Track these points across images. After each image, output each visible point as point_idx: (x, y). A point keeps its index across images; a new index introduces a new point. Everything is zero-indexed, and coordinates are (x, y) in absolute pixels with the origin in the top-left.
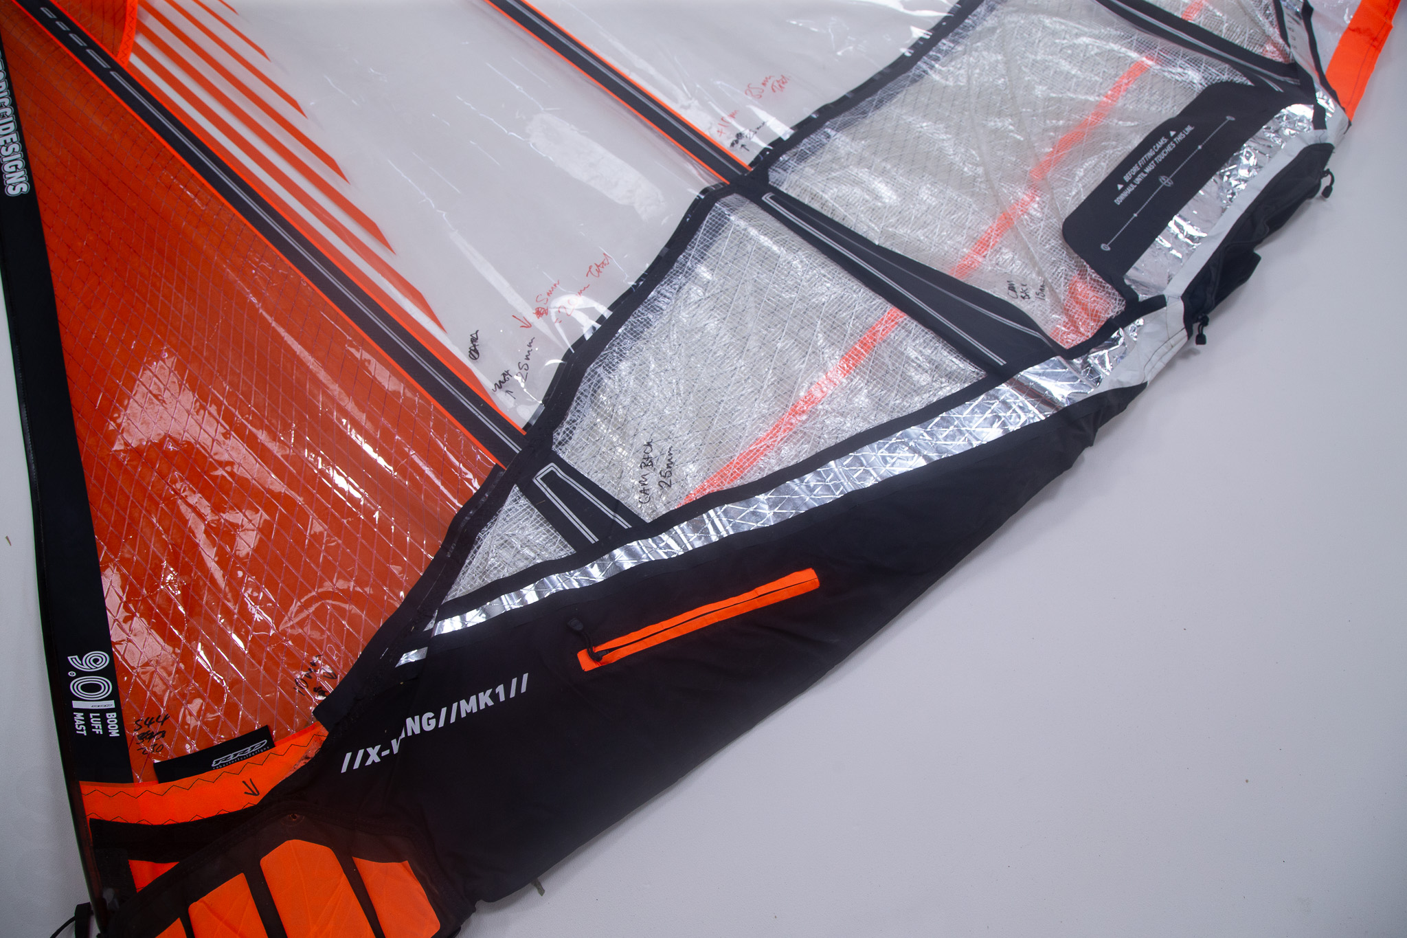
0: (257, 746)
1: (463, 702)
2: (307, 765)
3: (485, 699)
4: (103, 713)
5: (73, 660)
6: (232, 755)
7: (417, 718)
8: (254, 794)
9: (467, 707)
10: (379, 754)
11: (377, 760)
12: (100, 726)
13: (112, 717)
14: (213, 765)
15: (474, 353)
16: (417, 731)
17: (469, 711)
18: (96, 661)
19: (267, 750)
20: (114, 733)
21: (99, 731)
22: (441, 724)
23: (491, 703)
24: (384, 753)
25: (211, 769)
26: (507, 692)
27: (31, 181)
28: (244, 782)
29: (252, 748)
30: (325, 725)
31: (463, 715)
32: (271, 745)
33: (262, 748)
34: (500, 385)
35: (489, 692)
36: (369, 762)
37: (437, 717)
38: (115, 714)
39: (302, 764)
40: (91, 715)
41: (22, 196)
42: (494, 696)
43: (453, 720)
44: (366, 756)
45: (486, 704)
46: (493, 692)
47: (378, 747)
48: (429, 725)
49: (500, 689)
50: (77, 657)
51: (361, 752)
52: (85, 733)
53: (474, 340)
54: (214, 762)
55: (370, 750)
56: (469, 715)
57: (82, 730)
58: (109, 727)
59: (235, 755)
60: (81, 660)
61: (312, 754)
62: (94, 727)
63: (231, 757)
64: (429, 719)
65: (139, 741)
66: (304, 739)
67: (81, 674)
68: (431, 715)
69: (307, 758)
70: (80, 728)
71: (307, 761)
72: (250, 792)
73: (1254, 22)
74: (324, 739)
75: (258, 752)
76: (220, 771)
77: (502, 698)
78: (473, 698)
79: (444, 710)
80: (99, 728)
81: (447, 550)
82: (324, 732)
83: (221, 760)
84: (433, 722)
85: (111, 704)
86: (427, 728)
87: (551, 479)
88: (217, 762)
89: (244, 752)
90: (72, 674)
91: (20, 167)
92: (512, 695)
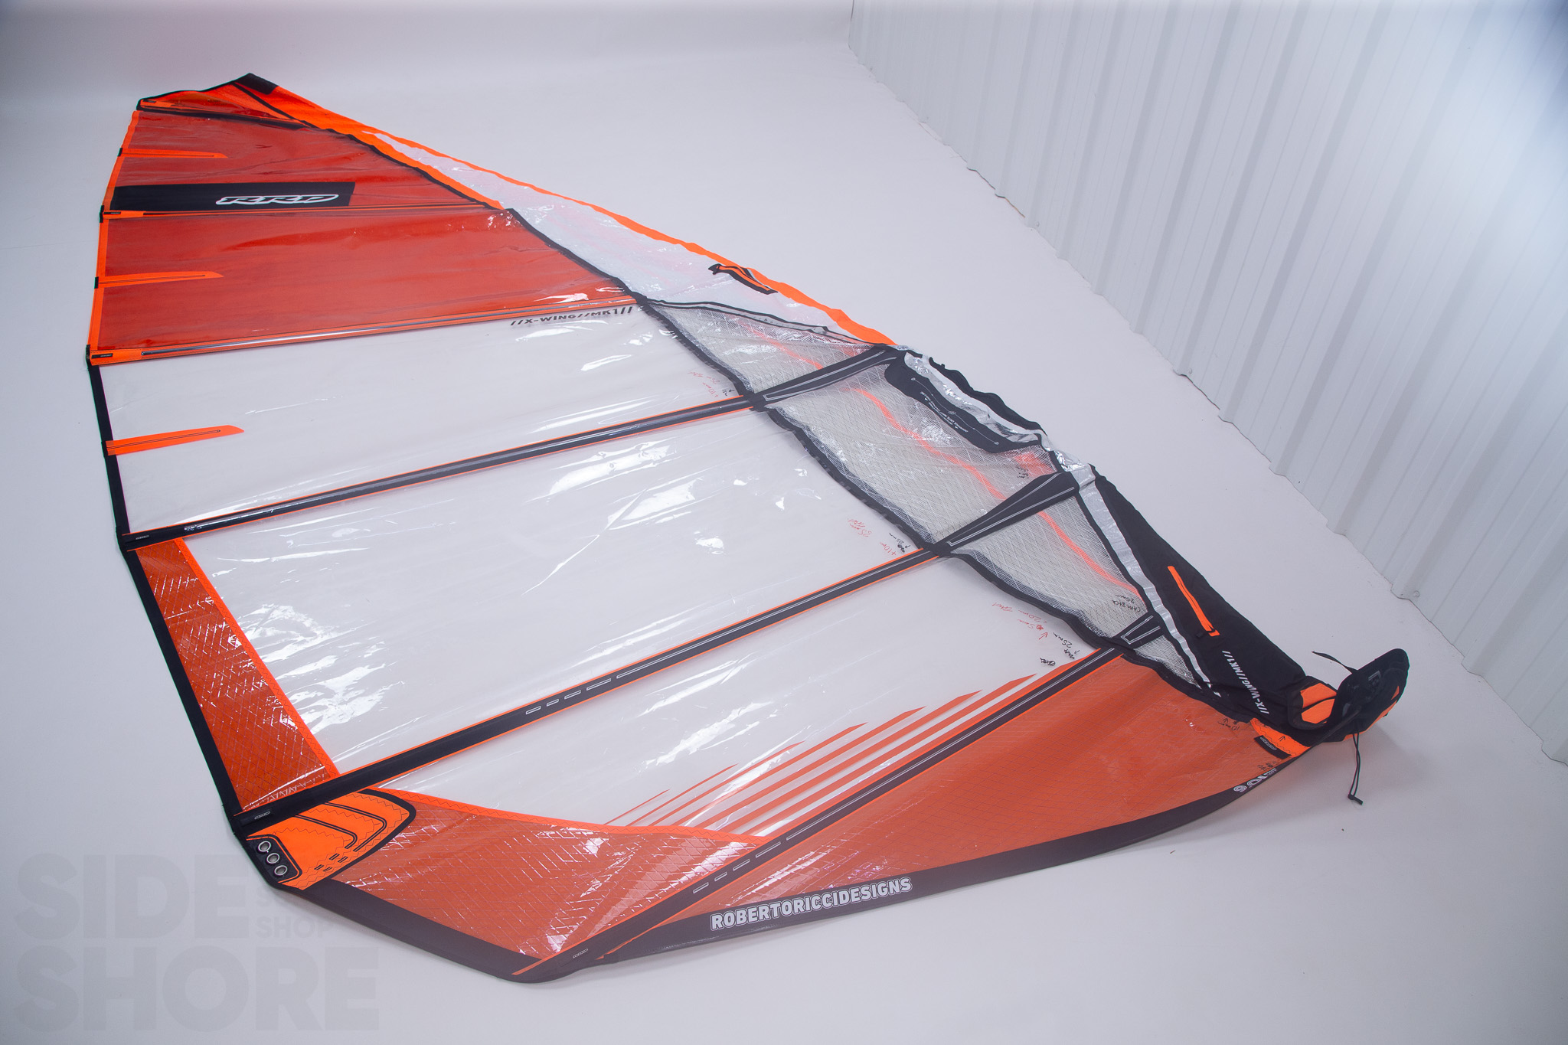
0: (1263, 740)
3: (1234, 665)
9: (1238, 670)
15: (1051, 663)
27: (900, 877)
34: (1071, 656)
41: (912, 882)
44: (1260, 706)
49: (1229, 660)
53: (1045, 662)
73: (825, 347)
87: (1129, 638)
91: (884, 885)
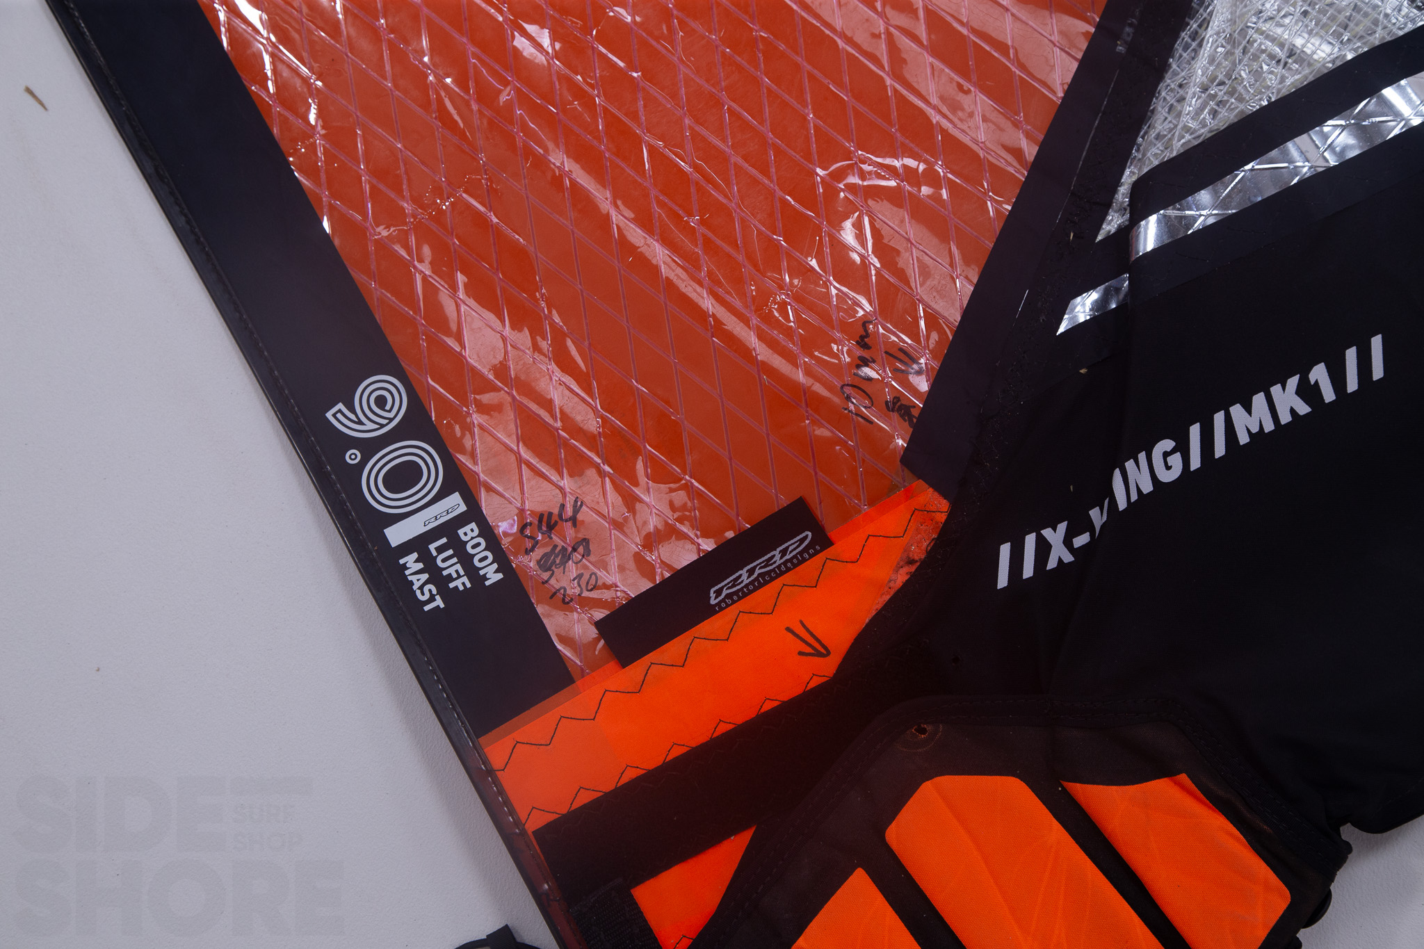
0: (793, 546)
1: (1237, 411)
2: (913, 576)
3: (1288, 399)
4: (449, 529)
5: (337, 417)
6: (744, 572)
7: (1142, 456)
8: (819, 654)
9: (1249, 420)
10: (1068, 542)
11: (1068, 558)
12: (458, 567)
13: (469, 532)
14: (713, 602)
16: (1147, 487)
17: (1255, 429)
18: (381, 402)
19: (817, 553)
20: (493, 576)
21: (462, 583)
22: (1195, 463)
23: (1303, 409)
24: (1081, 540)
25: (711, 611)
26: (1338, 378)
28: (788, 629)
29: (784, 553)
30: (937, 488)
31: (1243, 439)
32: (822, 541)
33: (806, 550)
35: (1293, 382)
36: (1052, 564)
37: (1182, 447)
38: (473, 525)
39: (901, 578)
40: (432, 547)
42: (1308, 392)
43: (1220, 450)
45: (1293, 411)
46: (1304, 382)
47: (1062, 527)
48: (1168, 468)
49: (1319, 374)
50: (340, 406)
51: (1030, 541)
52: (439, 602)
54: (712, 595)
55: (1047, 533)
56: (1258, 437)
57: (432, 599)
58: (476, 561)
59: (751, 572)
60: (353, 411)
61: (918, 552)
62: (450, 578)
63: (744, 576)
64: (1166, 455)
65: (545, 576)
66: (894, 520)
67: (370, 447)
68: (1168, 444)
69: (911, 562)
70: (427, 596)
71: (913, 568)
72: (809, 650)
74: (942, 518)
75: (798, 561)
76: (732, 612)
77: (1329, 395)
78: (1259, 400)
79: (1195, 431)
80: (459, 576)
81: (1116, 36)
82: (940, 506)
83: (725, 587)
84: (1176, 460)
85: (454, 504)
86: (1167, 477)
88: (718, 593)
89: (767, 564)
90: (353, 456)
92: (1352, 385)
